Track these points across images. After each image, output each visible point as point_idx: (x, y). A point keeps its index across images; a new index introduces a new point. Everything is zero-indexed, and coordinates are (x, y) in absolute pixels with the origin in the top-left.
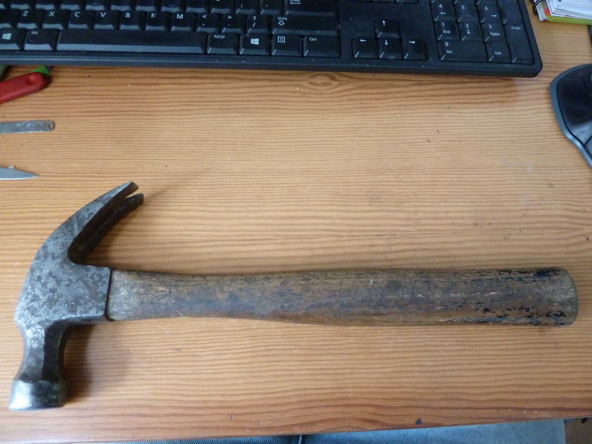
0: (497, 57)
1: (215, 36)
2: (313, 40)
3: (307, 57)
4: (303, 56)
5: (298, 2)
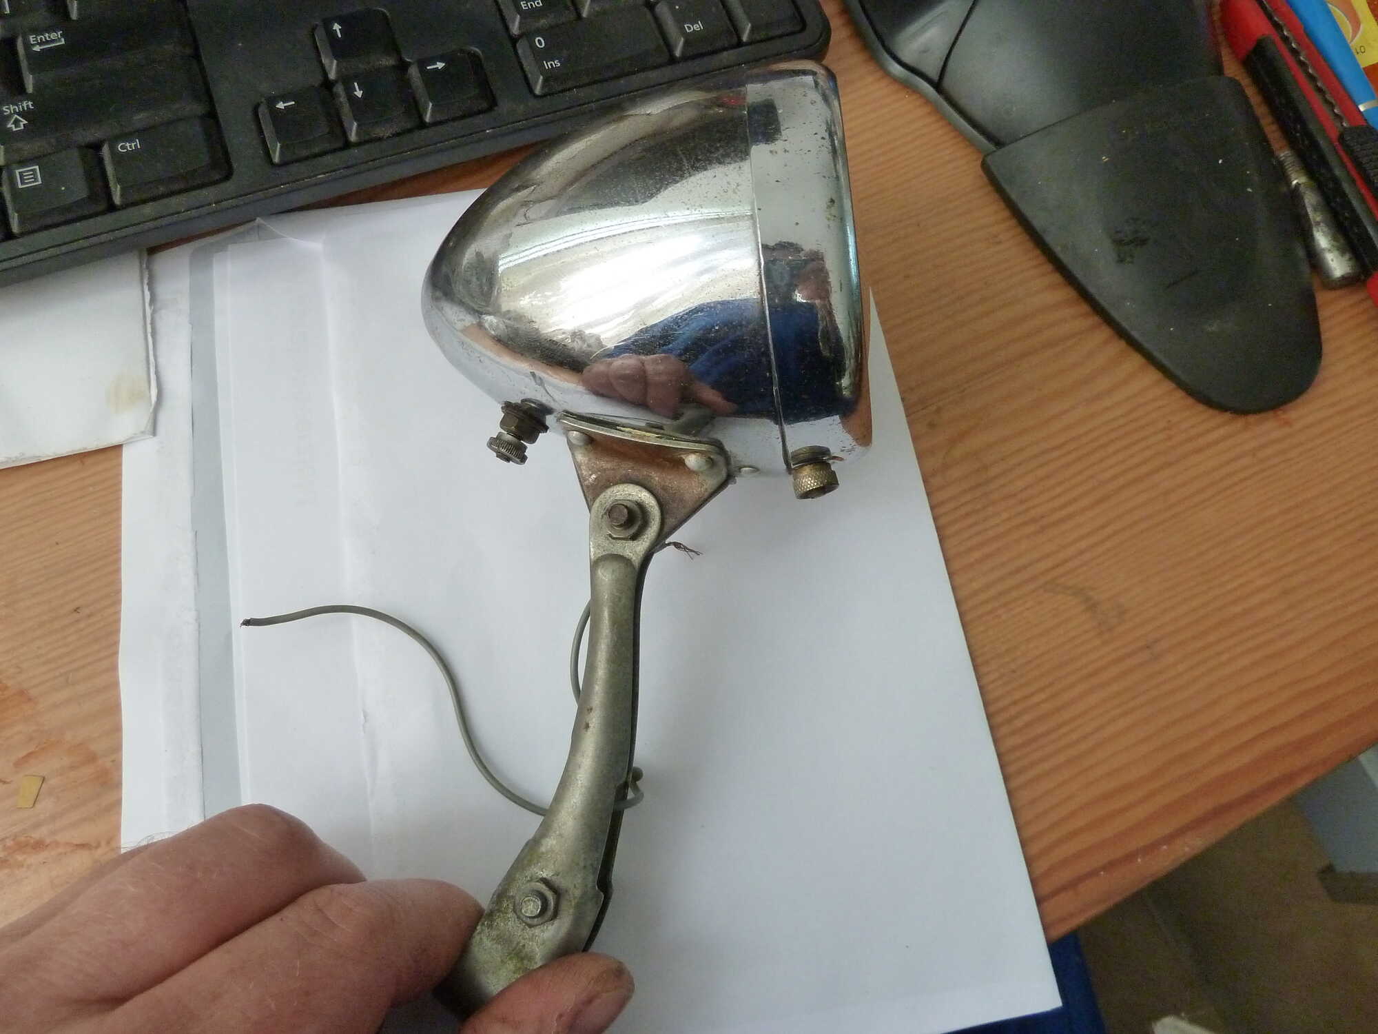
2: (131, 147)
3: (126, 206)
4: (112, 208)
5: (57, 39)
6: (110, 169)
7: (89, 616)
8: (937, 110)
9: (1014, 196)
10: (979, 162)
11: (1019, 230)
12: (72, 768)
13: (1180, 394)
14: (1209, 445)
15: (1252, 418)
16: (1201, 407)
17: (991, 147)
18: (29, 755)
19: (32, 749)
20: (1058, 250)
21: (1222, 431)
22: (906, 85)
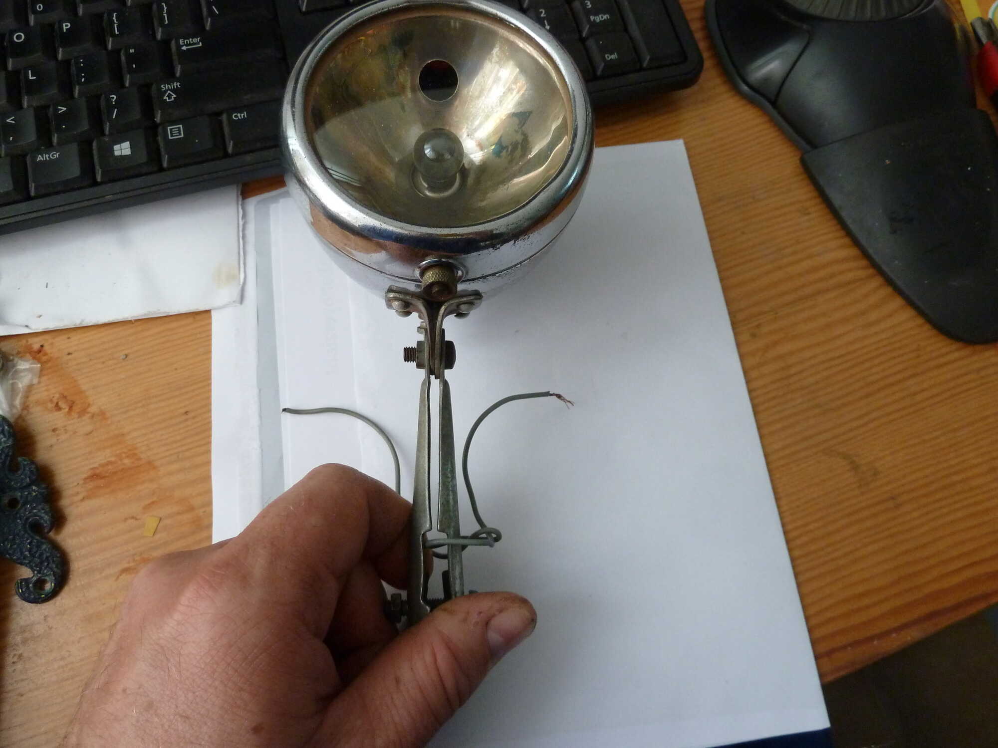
0: (609, 65)
1: (40, 158)
2: (241, 116)
3: (236, 154)
4: (226, 155)
5: (197, 42)
6: (226, 130)
7: (194, 418)
8: (772, 120)
9: (822, 183)
10: (798, 157)
11: (823, 206)
12: (179, 513)
13: (927, 327)
14: (946, 364)
15: (978, 348)
16: (941, 337)
17: (808, 148)
18: (153, 503)
19: (155, 499)
20: (849, 222)
21: (957, 355)
22: (751, 101)
